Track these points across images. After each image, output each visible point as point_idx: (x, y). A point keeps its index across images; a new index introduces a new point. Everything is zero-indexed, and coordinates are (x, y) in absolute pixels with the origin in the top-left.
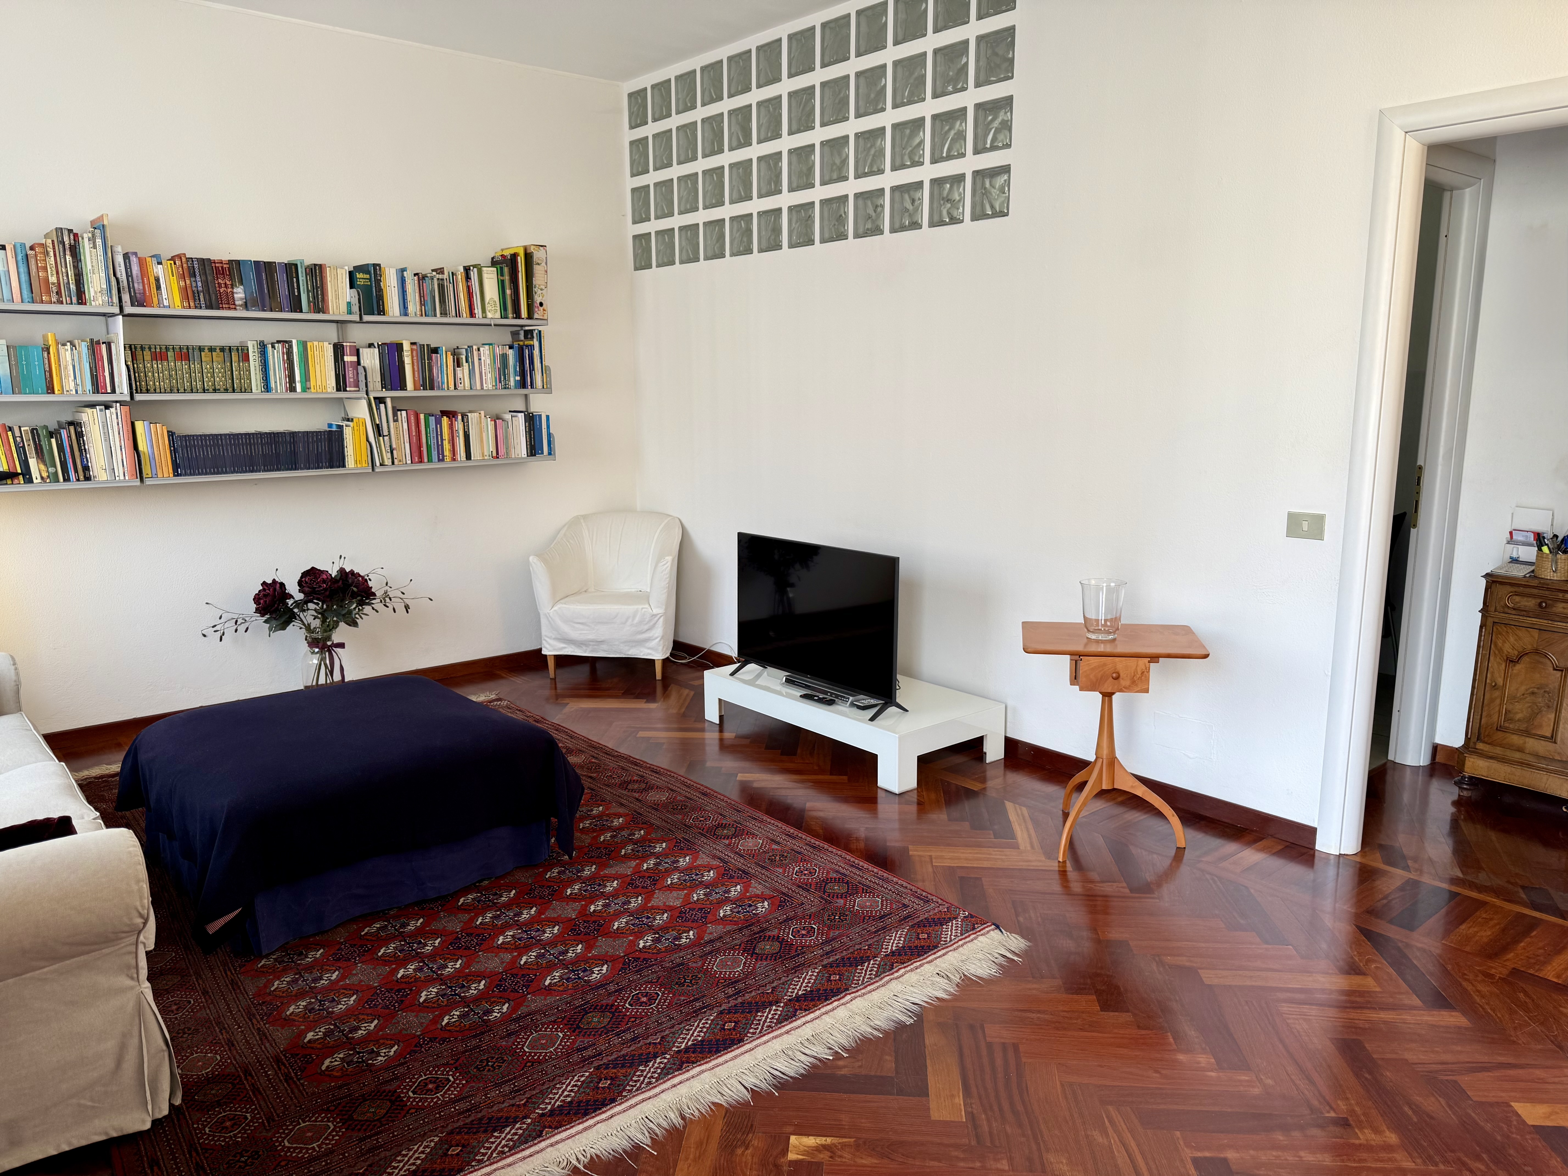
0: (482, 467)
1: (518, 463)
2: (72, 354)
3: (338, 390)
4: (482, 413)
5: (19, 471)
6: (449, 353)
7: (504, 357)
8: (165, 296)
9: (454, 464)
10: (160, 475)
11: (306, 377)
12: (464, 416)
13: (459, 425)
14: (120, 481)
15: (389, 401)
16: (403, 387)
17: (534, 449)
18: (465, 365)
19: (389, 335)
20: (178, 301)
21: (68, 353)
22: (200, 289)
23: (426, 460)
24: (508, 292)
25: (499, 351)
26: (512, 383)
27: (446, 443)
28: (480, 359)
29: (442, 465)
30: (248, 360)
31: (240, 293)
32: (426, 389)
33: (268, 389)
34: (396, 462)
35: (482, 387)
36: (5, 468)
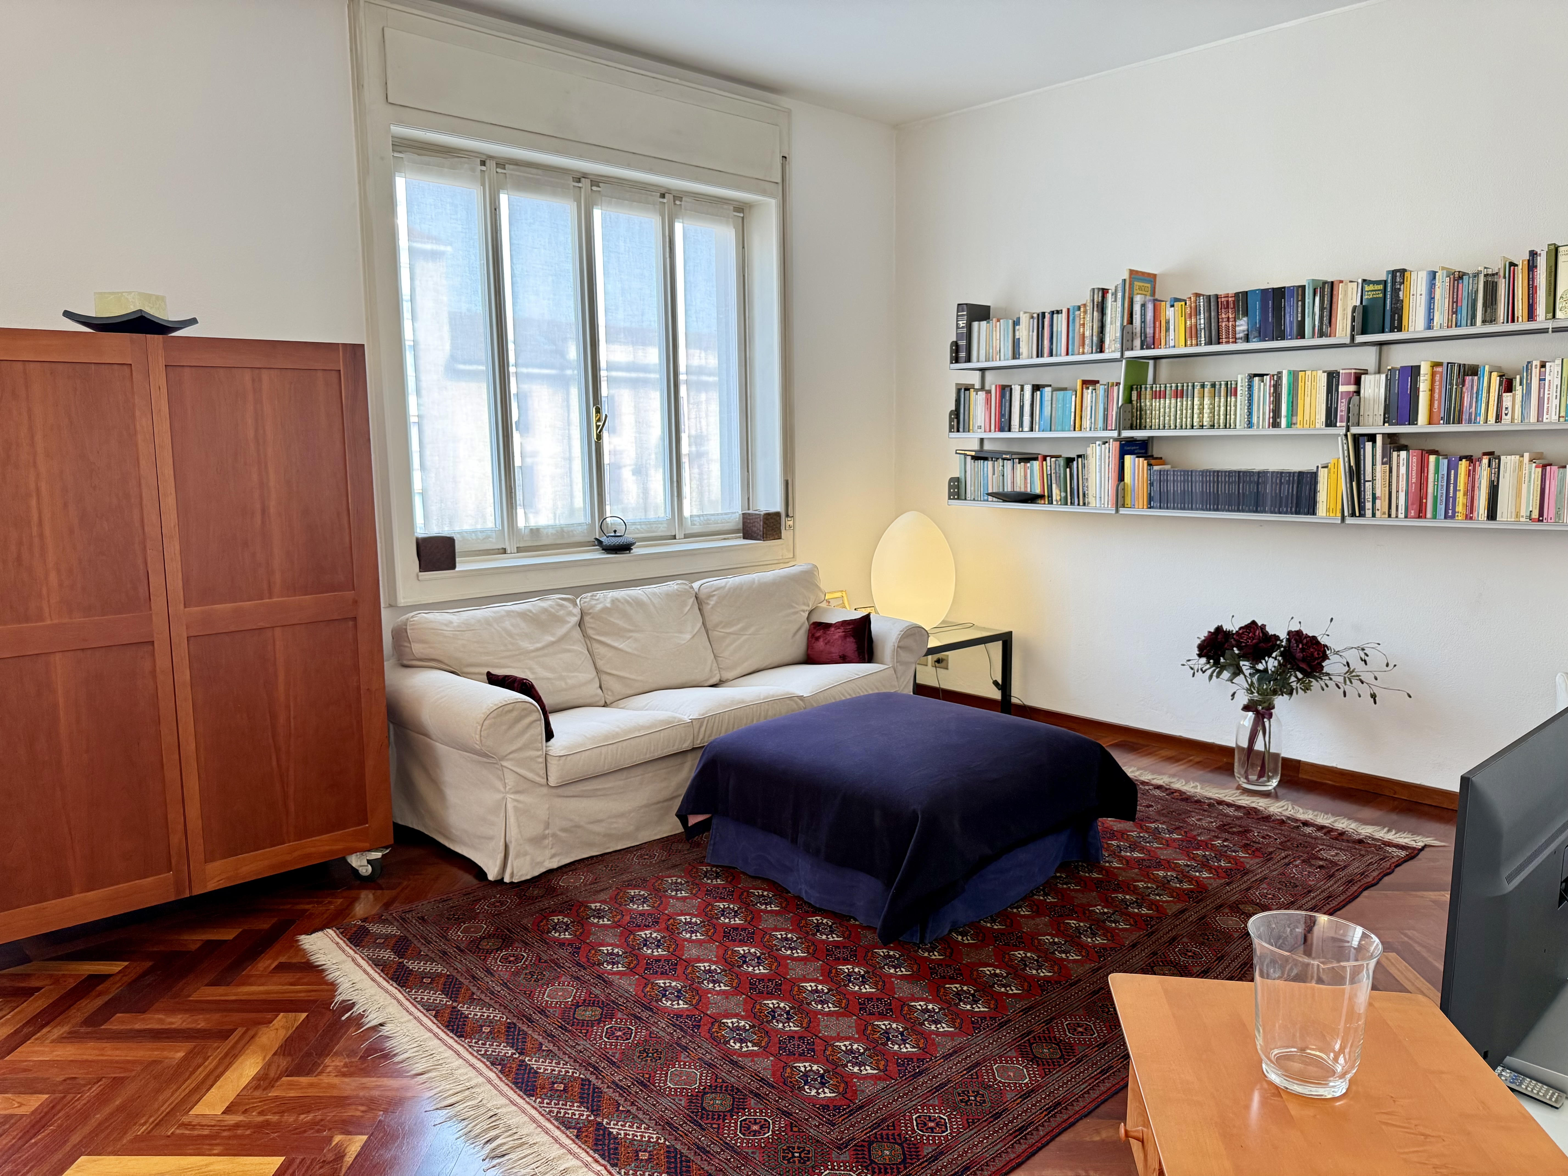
2: (1092, 397)
4: (1528, 455)
5: (1046, 494)
6: (1494, 374)
8: (1172, 336)
9: (1469, 525)
10: (1136, 507)
12: (1494, 459)
13: (1482, 472)
14: (1104, 509)
16: (1410, 420)
18: (1518, 388)
20: (1182, 341)
21: (1089, 396)
22: (1202, 326)
27: (1460, 495)
28: (1542, 380)
29: (1449, 524)
30: (1236, 395)
31: (1242, 325)
32: (1448, 422)
33: (1250, 425)
34: (1378, 514)
35: (1539, 419)
36: (1038, 491)
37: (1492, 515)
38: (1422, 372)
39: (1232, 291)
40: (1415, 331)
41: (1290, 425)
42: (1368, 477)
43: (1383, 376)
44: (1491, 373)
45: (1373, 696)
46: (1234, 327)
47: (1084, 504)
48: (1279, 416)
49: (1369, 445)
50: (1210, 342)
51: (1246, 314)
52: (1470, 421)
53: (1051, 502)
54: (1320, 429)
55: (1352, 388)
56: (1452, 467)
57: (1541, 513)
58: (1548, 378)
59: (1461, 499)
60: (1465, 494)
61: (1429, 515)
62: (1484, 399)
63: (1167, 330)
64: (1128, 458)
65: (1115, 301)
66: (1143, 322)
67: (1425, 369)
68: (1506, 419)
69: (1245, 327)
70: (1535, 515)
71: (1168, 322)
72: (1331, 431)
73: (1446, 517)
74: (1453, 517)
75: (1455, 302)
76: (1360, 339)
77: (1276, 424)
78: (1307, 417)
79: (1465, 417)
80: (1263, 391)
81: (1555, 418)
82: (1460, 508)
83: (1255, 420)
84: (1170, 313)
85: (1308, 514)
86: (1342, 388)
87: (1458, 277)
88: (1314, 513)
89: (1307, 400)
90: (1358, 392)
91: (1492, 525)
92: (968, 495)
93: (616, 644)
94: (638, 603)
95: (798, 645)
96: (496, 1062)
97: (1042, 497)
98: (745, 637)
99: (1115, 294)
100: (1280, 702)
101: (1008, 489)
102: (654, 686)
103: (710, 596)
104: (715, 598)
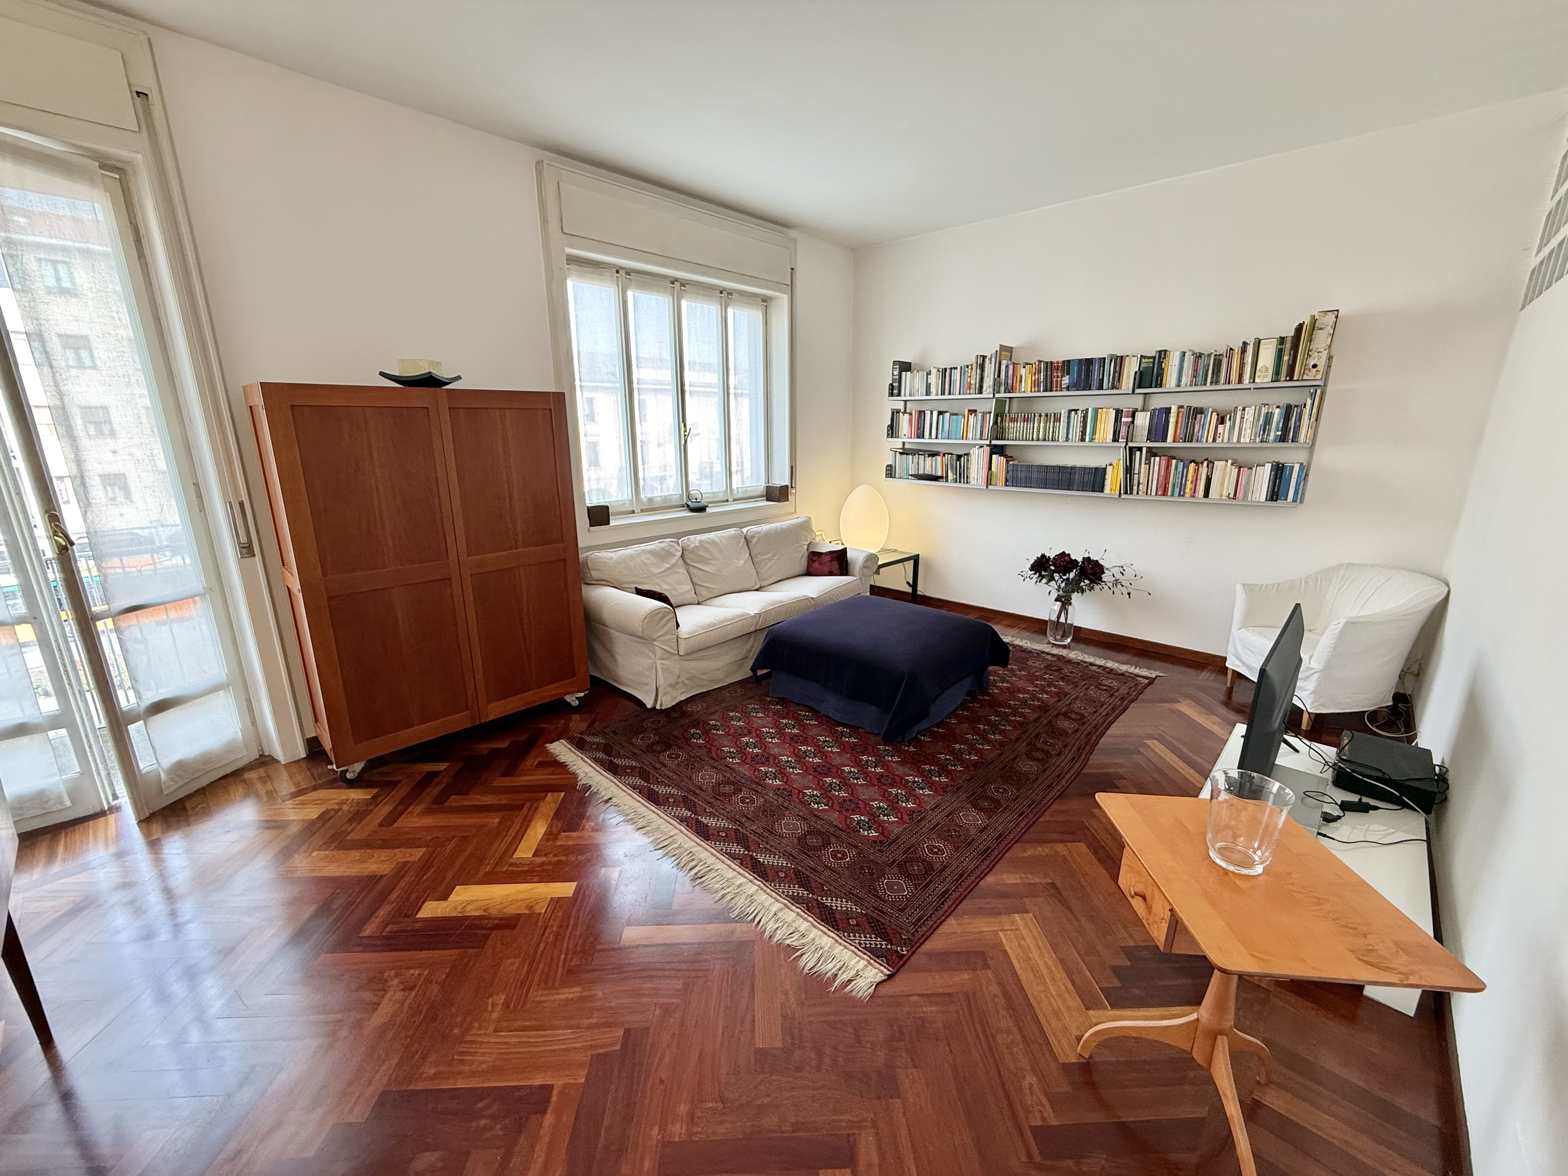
2: (974, 419)
3: (1113, 440)
4: (1230, 462)
5: (944, 476)
6: (1214, 414)
7: (1269, 415)
8: (1023, 386)
9: (1193, 500)
10: (998, 485)
11: (1094, 432)
12: (1211, 463)
13: (1204, 471)
14: (979, 486)
15: (1144, 450)
16: (1164, 440)
18: (1228, 422)
19: (1162, 402)
20: (1029, 389)
22: (1042, 380)
24: (1286, 358)
27: (1189, 483)
28: (1242, 418)
29: (1181, 499)
30: (1060, 422)
31: (1066, 380)
32: (1185, 441)
33: (1067, 439)
34: (1140, 493)
35: (1239, 441)
36: (939, 474)
37: (1206, 494)
38: (1172, 411)
39: (1061, 360)
40: (1170, 388)
41: (1092, 440)
42: (1137, 471)
43: (1149, 413)
44: (1212, 413)
45: (1129, 594)
46: (1061, 381)
47: (967, 483)
48: (1085, 435)
49: (1138, 453)
50: (1045, 390)
51: (1068, 374)
52: (1197, 441)
53: (947, 481)
54: (1109, 443)
55: (1130, 420)
56: (1186, 467)
57: (1235, 495)
58: (1246, 417)
59: (1189, 485)
60: (1192, 482)
61: (1169, 494)
62: (1207, 428)
63: (1021, 381)
64: (994, 456)
65: (991, 363)
66: (1007, 376)
67: (1174, 409)
68: (1219, 440)
69: (1067, 382)
70: (1232, 495)
71: (1021, 377)
72: (1115, 444)
73: (1179, 495)
74: (1183, 496)
75: (1195, 370)
76: (1138, 391)
77: (1083, 439)
78: (1101, 436)
79: (1195, 438)
80: (1076, 419)
81: (1248, 440)
82: (1188, 490)
83: (1070, 437)
84: (1023, 371)
85: (1099, 491)
86: (1124, 420)
87: (1198, 356)
88: (1102, 491)
89: (1103, 426)
90: (1133, 422)
91: (1206, 500)
92: (897, 476)
93: (703, 568)
94: (713, 543)
95: (802, 565)
96: (682, 820)
97: (942, 477)
98: (773, 561)
99: (990, 359)
100: (1075, 597)
101: (921, 472)
102: (725, 592)
103: (753, 537)
104: (756, 539)
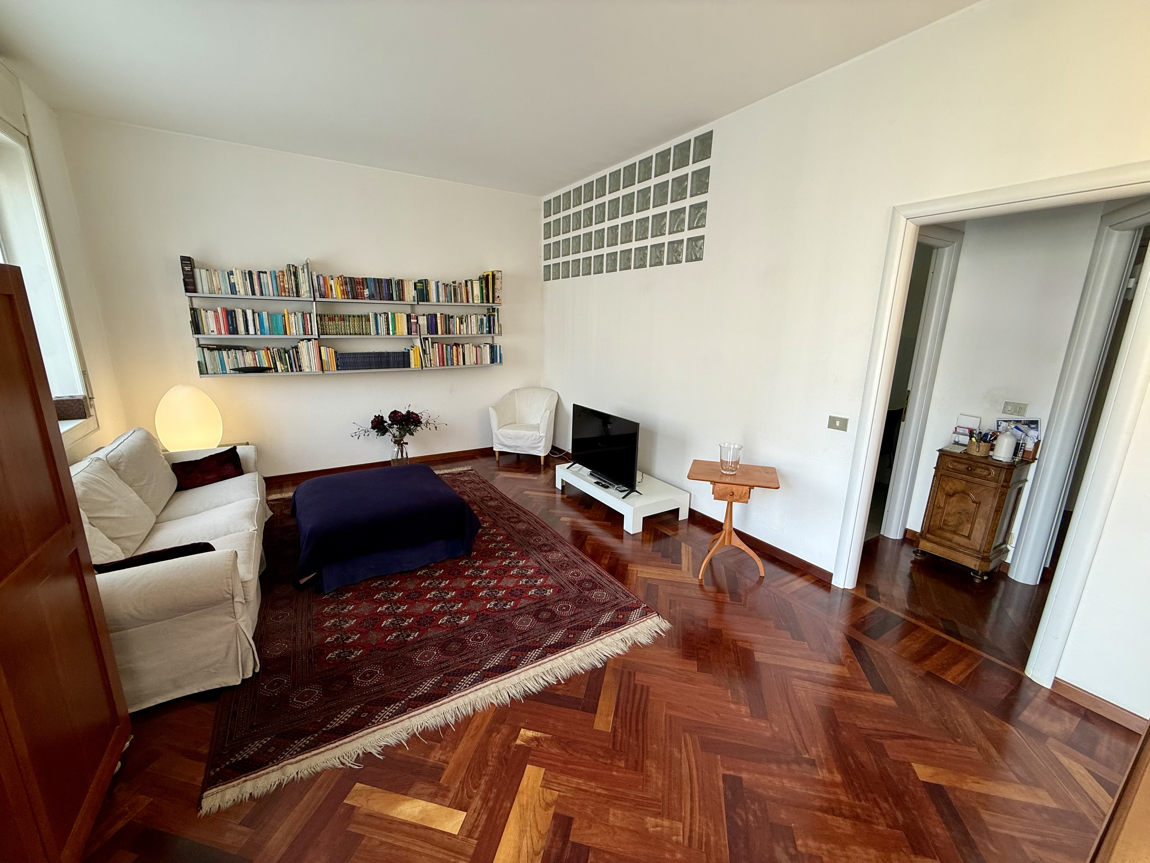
0: (470, 368)
1: (487, 366)
2: (295, 318)
3: (408, 334)
4: (471, 344)
5: (273, 367)
6: (457, 318)
7: (482, 320)
8: (334, 293)
9: (458, 367)
10: (331, 370)
11: (395, 328)
12: (463, 345)
13: (460, 350)
14: (314, 372)
15: (430, 339)
16: (437, 333)
17: (493, 360)
18: (465, 323)
19: (431, 311)
20: (340, 296)
21: (293, 318)
22: (349, 290)
23: (446, 365)
24: (484, 291)
25: (479, 317)
26: (485, 331)
27: (454, 357)
30: (369, 321)
32: (446, 334)
33: (378, 334)
34: (432, 365)
36: (266, 366)
38: (438, 316)
39: (360, 277)
40: (434, 302)
41: (394, 334)
42: (428, 353)
43: (425, 317)
45: (436, 427)
46: (364, 292)
47: (301, 371)
48: (389, 331)
49: (427, 341)
50: (353, 298)
51: (368, 288)
52: (453, 334)
53: (277, 371)
54: (405, 335)
55: (416, 321)
56: (452, 348)
57: (477, 362)
58: (472, 320)
59: (455, 359)
62: (456, 326)
63: (332, 290)
64: (322, 348)
65: (304, 272)
66: (319, 284)
68: (462, 333)
69: (368, 293)
71: (331, 286)
72: (410, 336)
73: (451, 365)
75: (445, 293)
76: (420, 303)
77: (389, 334)
78: (400, 331)
79: (451, 332)
80: (381, 320)
81: (475, 333)
82: (455, 362)
83: (380, 332)
84: (332, 282)
85: (408, 368)
86: (412, 321)
87: (446, 286)
89: (400, 324)
91: (464, 366)
97: (270, 369)
